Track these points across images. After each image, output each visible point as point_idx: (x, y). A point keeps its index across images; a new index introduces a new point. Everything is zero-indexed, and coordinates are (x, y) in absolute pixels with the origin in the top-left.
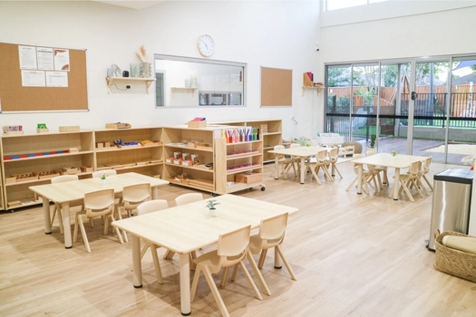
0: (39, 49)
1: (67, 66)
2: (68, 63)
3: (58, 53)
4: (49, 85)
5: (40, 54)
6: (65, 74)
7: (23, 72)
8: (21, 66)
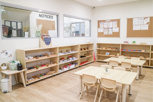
0: (139, 18)
1: (148, 23)
2: (149, 21)
3: (146, 19)
4: (141, 29)
5: (139, 20)
6: (147, 25)
7: (133, 26)
8: (133, 24)
